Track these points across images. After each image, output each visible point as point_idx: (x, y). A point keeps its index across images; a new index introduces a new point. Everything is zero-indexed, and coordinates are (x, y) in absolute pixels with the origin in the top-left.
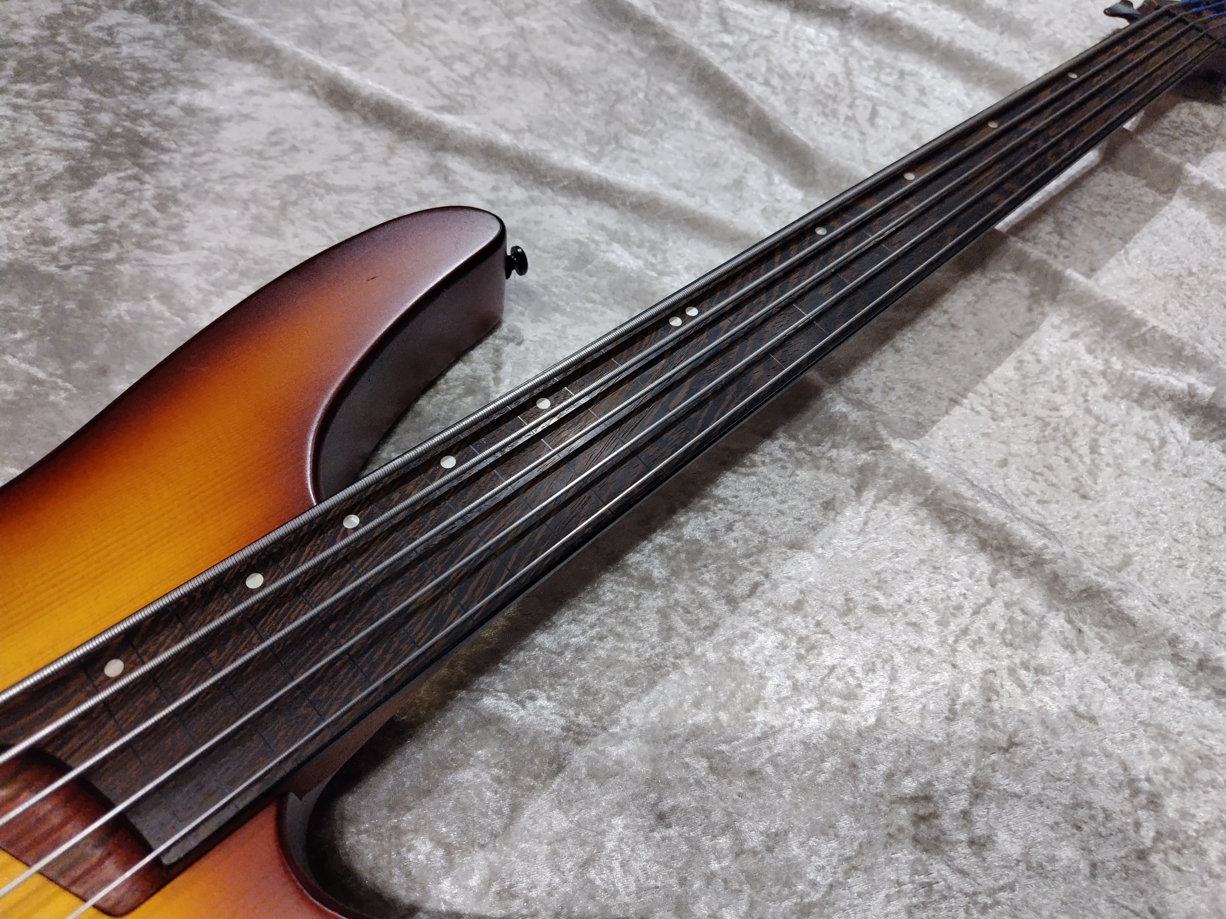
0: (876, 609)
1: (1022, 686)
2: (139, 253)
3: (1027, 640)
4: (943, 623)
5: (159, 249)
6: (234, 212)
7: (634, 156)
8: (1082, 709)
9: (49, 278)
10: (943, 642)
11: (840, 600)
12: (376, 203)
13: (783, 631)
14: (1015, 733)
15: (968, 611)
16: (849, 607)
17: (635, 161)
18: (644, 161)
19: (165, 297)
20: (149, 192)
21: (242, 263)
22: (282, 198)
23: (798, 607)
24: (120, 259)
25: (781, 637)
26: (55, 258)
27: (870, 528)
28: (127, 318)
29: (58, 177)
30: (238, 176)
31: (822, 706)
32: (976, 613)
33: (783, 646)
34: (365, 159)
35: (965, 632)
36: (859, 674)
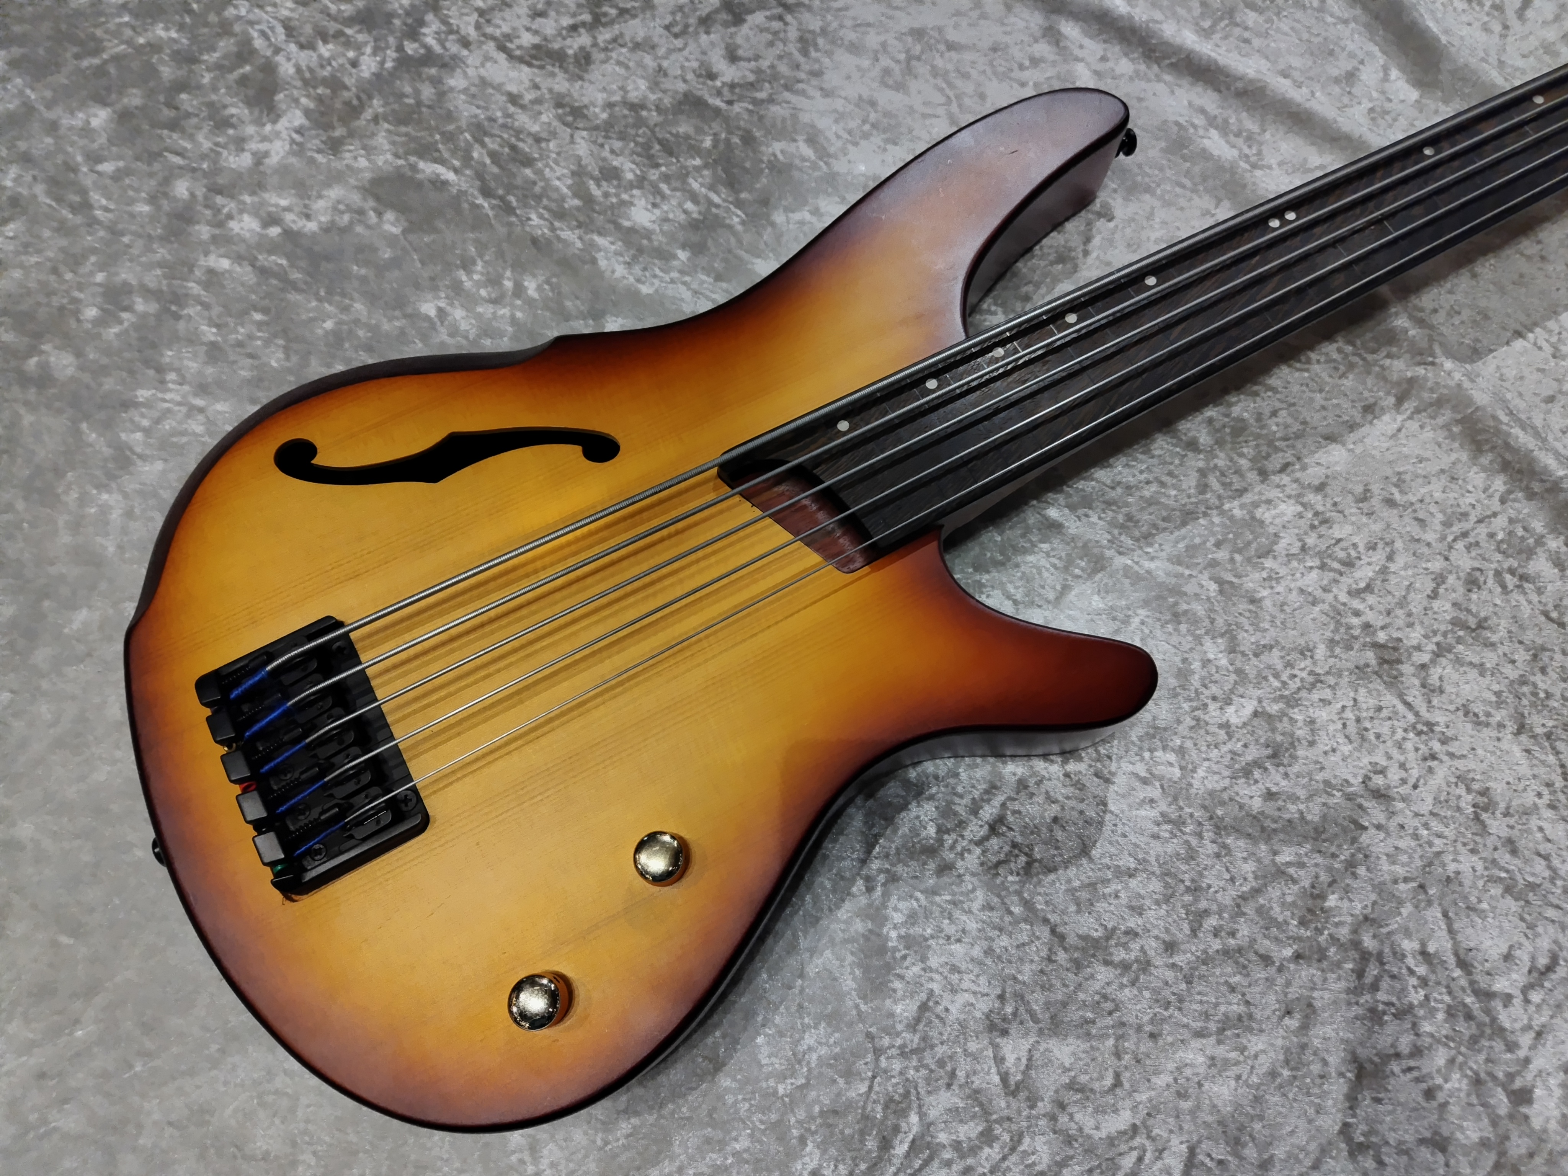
0: (1390, 502)
1: (1504, 586)
2: (787, 95)
3: (1520, 552)
4: (1447, 524)
5: (803, 93)
6: (866, 63)
7: (1247, 35)
8: (1554, 615)
9: (717, 111)
10: (1443, 538)
11: (1359, 489)
12: (992, 65)
13: (1304, 505)
14: (1486, 619)
15: (1473, 518)
16: (1365, 497)
17: (1247, 41)
18: (1257, 42)
19: (811, 141)
20: (793, 34)
21: (873, 116)
22: (908, 51)
23: (1320, 488)
24: (771, 100)
25: (1300, 508)
26: (719, 93)
27: (1402, 435)
28: (780, 157)
29: (716, 11)
30: (869, 25)
31: (1323, 567)
32: (1480, 521)
33: (1300, 516)
34: (983, 16)
35: (1465, 535)
36: (1361, 548)
